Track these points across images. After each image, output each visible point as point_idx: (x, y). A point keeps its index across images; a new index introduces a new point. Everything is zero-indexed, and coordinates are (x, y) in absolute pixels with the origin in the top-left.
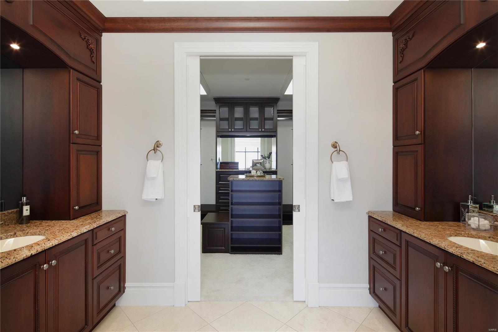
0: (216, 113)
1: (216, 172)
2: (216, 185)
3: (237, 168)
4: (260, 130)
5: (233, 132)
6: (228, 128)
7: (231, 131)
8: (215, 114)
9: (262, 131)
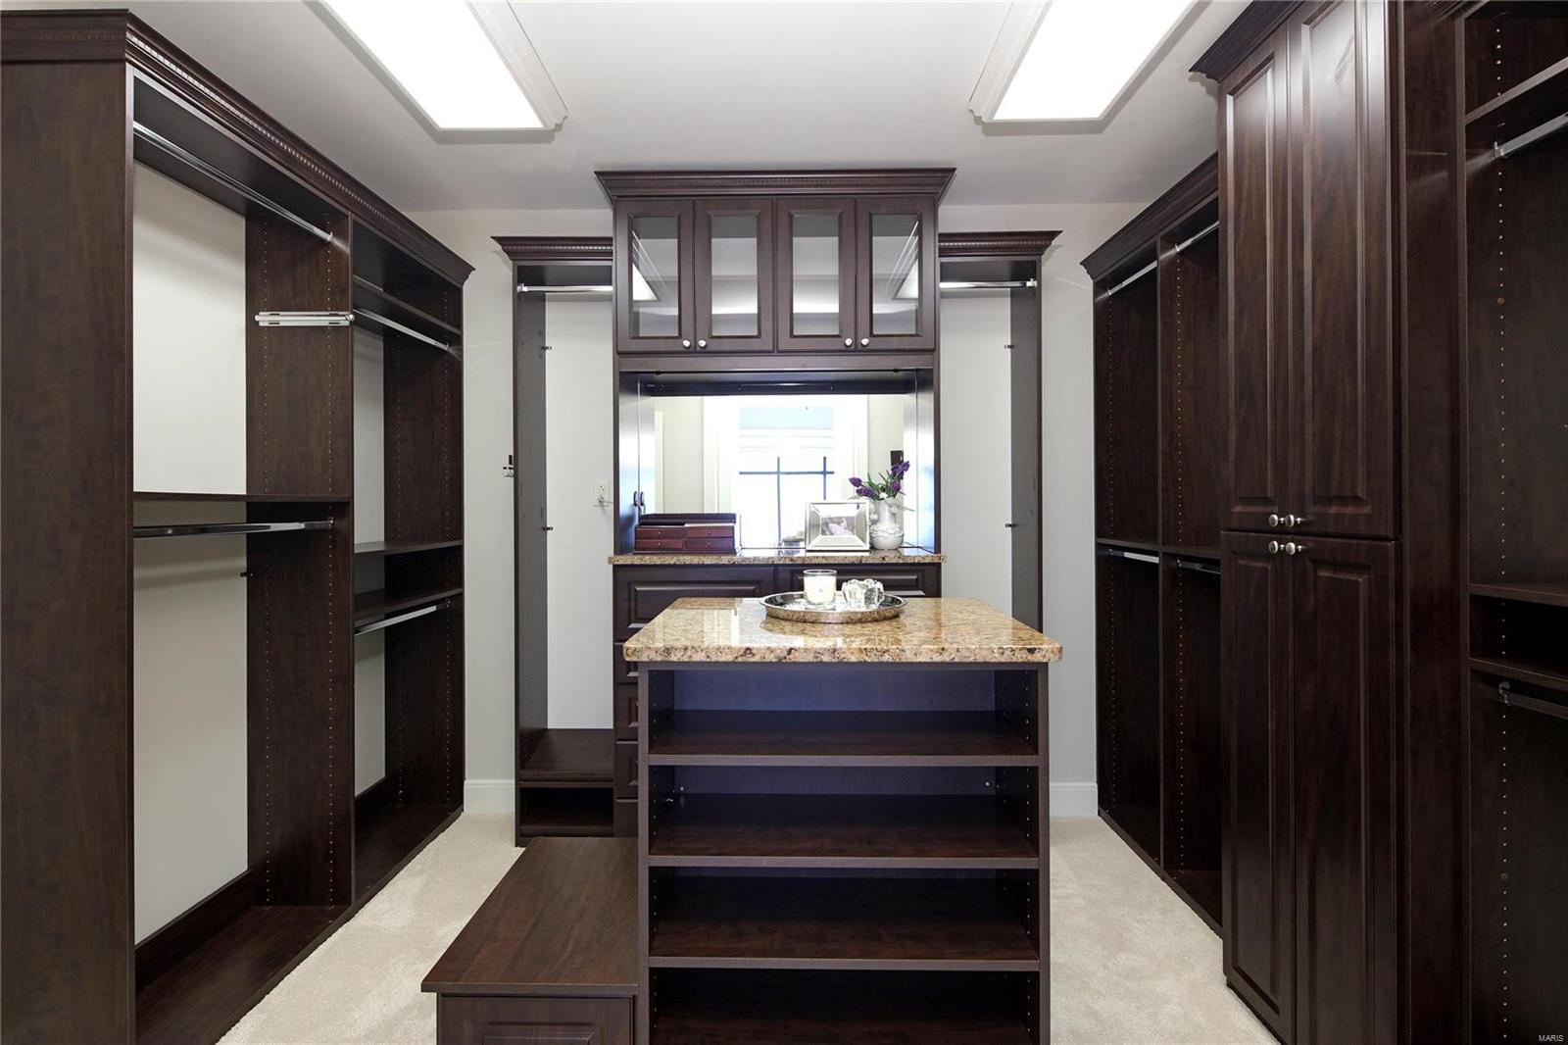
0: (610, 253)
1: (617, 569)
2: (614, 642)
3: (725, 544)
4: (849, 342)
5: (705, 352)
6: (677, 334)
7: (693, 351)
8: (608, 263)
9: (857, 350)
